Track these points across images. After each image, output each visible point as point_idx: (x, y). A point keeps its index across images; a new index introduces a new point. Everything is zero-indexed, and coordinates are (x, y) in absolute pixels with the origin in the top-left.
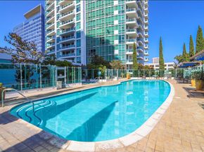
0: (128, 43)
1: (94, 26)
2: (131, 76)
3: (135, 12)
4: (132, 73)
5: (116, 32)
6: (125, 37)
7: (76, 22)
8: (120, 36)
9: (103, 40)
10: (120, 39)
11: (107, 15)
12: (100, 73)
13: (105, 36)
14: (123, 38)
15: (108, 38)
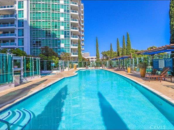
0: (72, 38)
1: (40, 18)
2: (77, 66)
3: (77, 14)
4: (77, 64)
5: (62, 28)
6: (70, 33)
7: (17, 9)
8: (65, 32)
9: (49, 33)
10: (65, 34)
11: (53, 10)
12: (53, 64)
13: (51, 30)
14: (68, 34)
15: (54, 32)
